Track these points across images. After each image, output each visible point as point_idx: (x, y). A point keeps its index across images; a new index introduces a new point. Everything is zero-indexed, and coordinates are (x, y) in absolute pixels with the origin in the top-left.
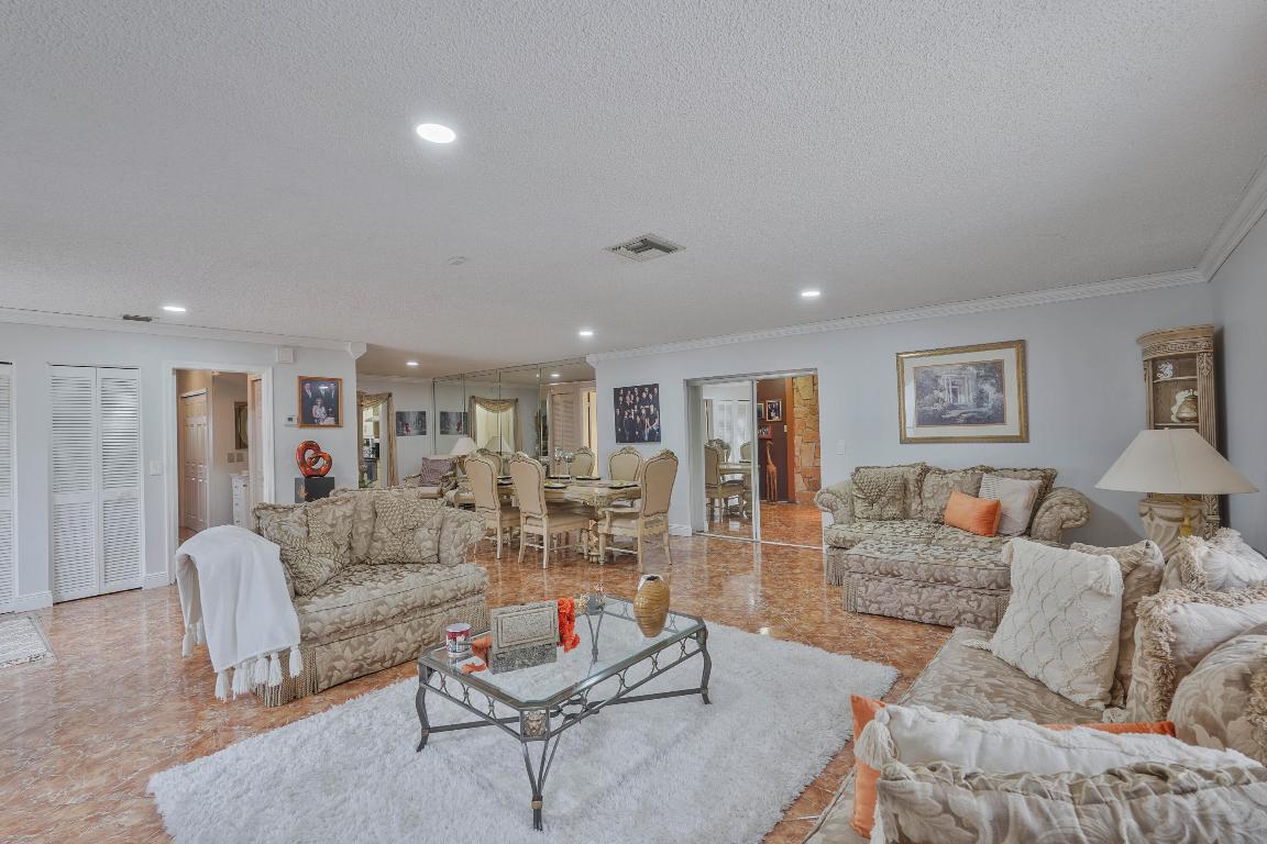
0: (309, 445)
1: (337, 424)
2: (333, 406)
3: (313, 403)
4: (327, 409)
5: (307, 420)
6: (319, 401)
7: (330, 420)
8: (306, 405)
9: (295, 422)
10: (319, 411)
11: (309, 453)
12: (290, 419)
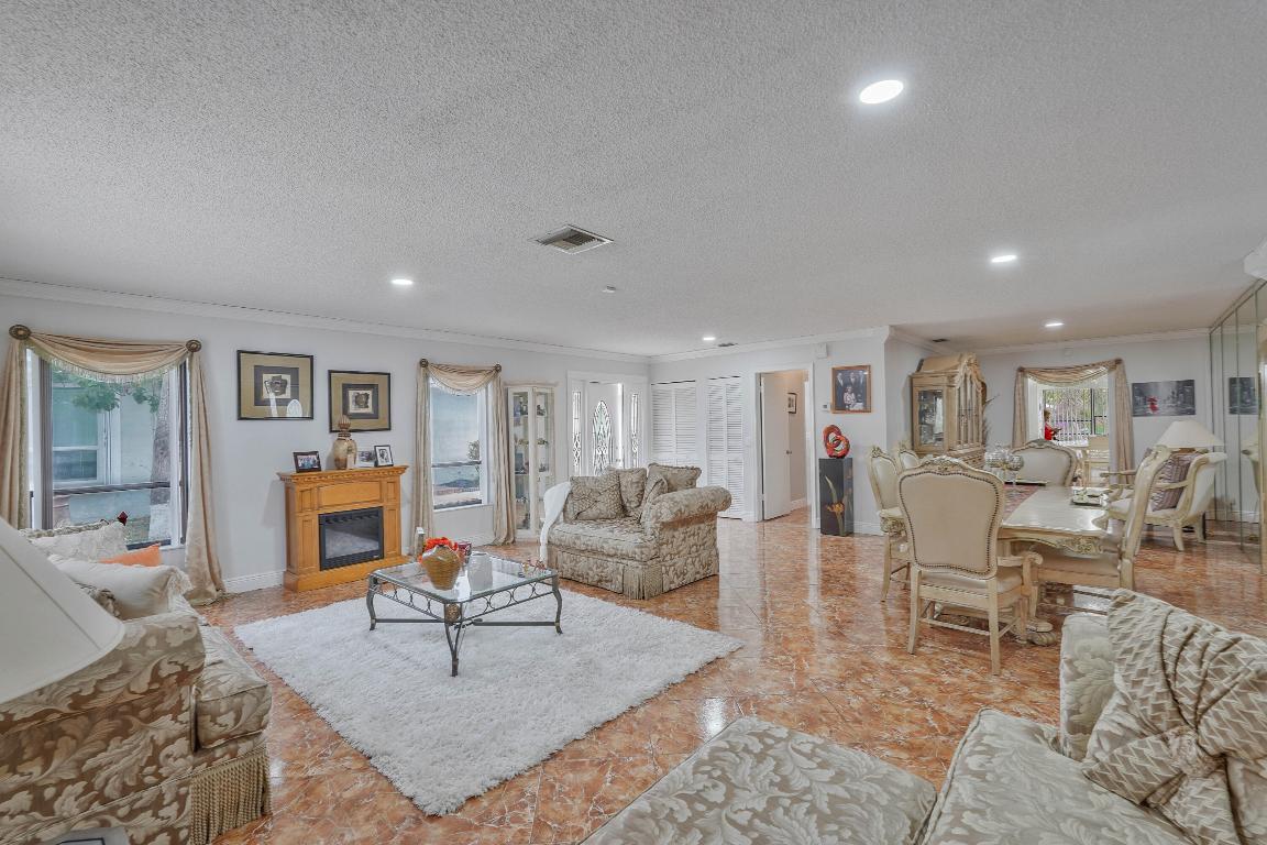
0: (832, 429)
1: (867, 409)
2: (863, 392)
3: (844, 390)
4: (856, 395)
5: (840, 406)
6: (849, 389)
7: (859, 406)
8: (839, 391)
9: (829, 408)
10: (849, 397)
11: (832, 436)
12: (825, 406)
